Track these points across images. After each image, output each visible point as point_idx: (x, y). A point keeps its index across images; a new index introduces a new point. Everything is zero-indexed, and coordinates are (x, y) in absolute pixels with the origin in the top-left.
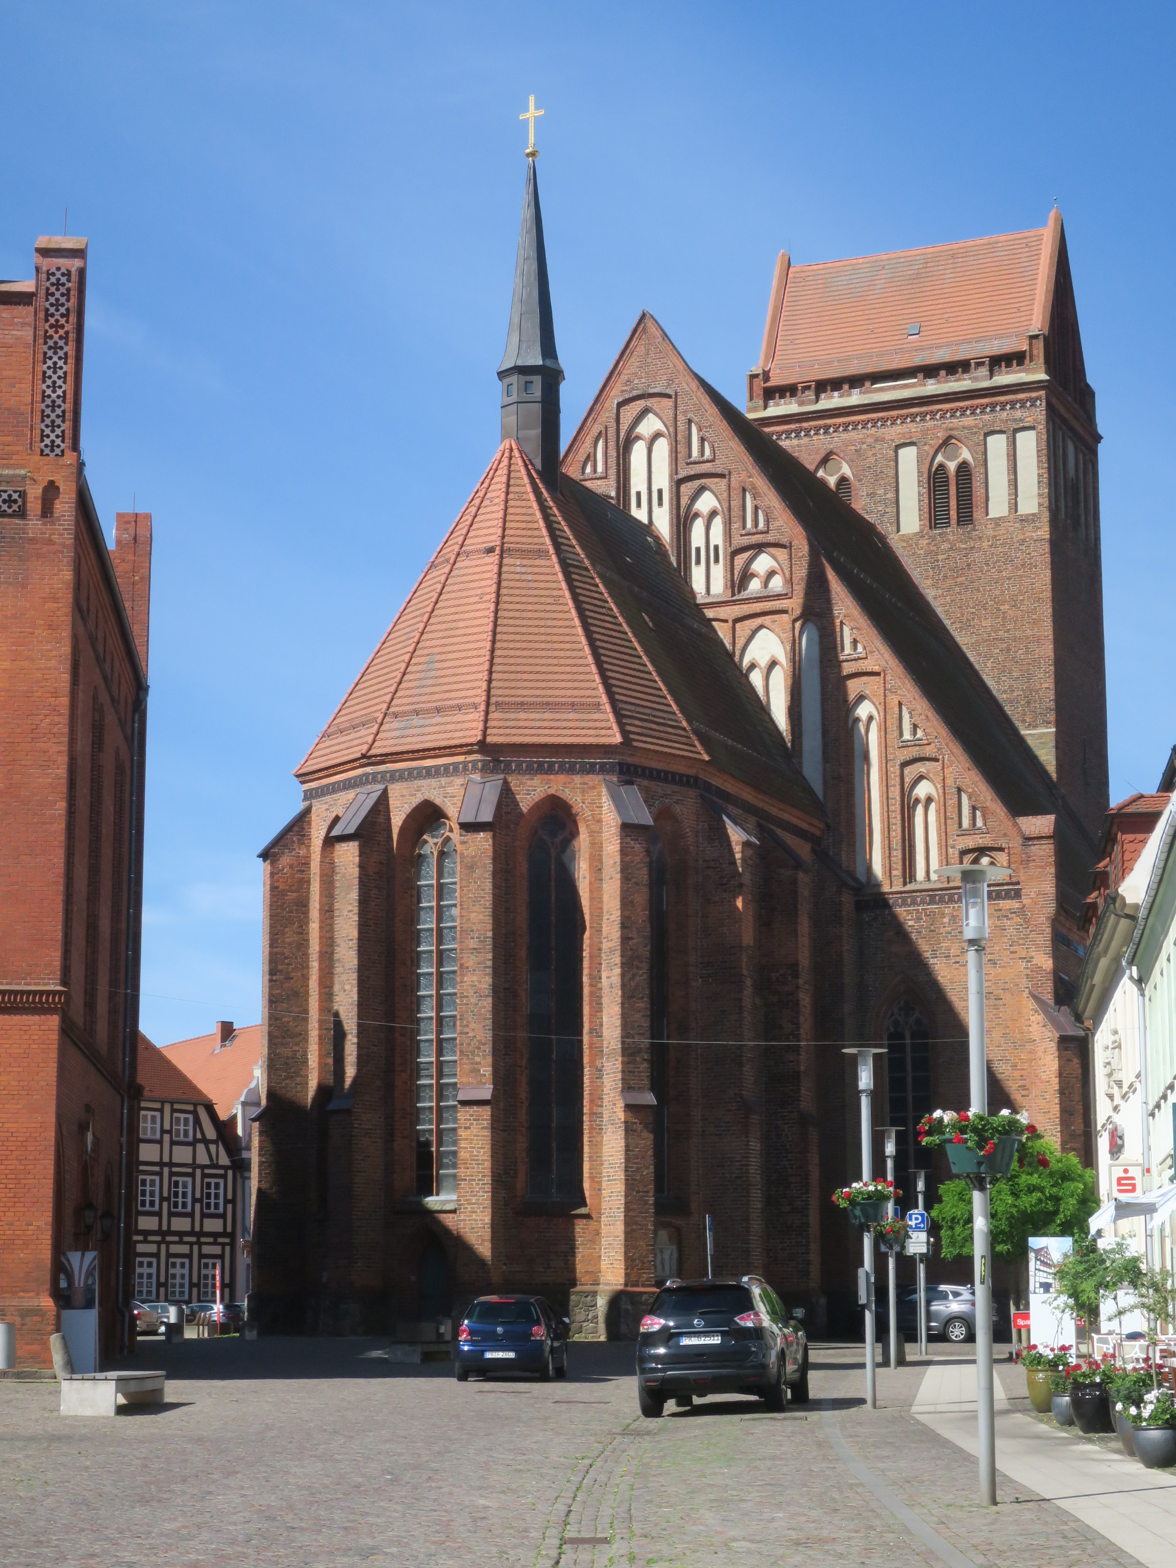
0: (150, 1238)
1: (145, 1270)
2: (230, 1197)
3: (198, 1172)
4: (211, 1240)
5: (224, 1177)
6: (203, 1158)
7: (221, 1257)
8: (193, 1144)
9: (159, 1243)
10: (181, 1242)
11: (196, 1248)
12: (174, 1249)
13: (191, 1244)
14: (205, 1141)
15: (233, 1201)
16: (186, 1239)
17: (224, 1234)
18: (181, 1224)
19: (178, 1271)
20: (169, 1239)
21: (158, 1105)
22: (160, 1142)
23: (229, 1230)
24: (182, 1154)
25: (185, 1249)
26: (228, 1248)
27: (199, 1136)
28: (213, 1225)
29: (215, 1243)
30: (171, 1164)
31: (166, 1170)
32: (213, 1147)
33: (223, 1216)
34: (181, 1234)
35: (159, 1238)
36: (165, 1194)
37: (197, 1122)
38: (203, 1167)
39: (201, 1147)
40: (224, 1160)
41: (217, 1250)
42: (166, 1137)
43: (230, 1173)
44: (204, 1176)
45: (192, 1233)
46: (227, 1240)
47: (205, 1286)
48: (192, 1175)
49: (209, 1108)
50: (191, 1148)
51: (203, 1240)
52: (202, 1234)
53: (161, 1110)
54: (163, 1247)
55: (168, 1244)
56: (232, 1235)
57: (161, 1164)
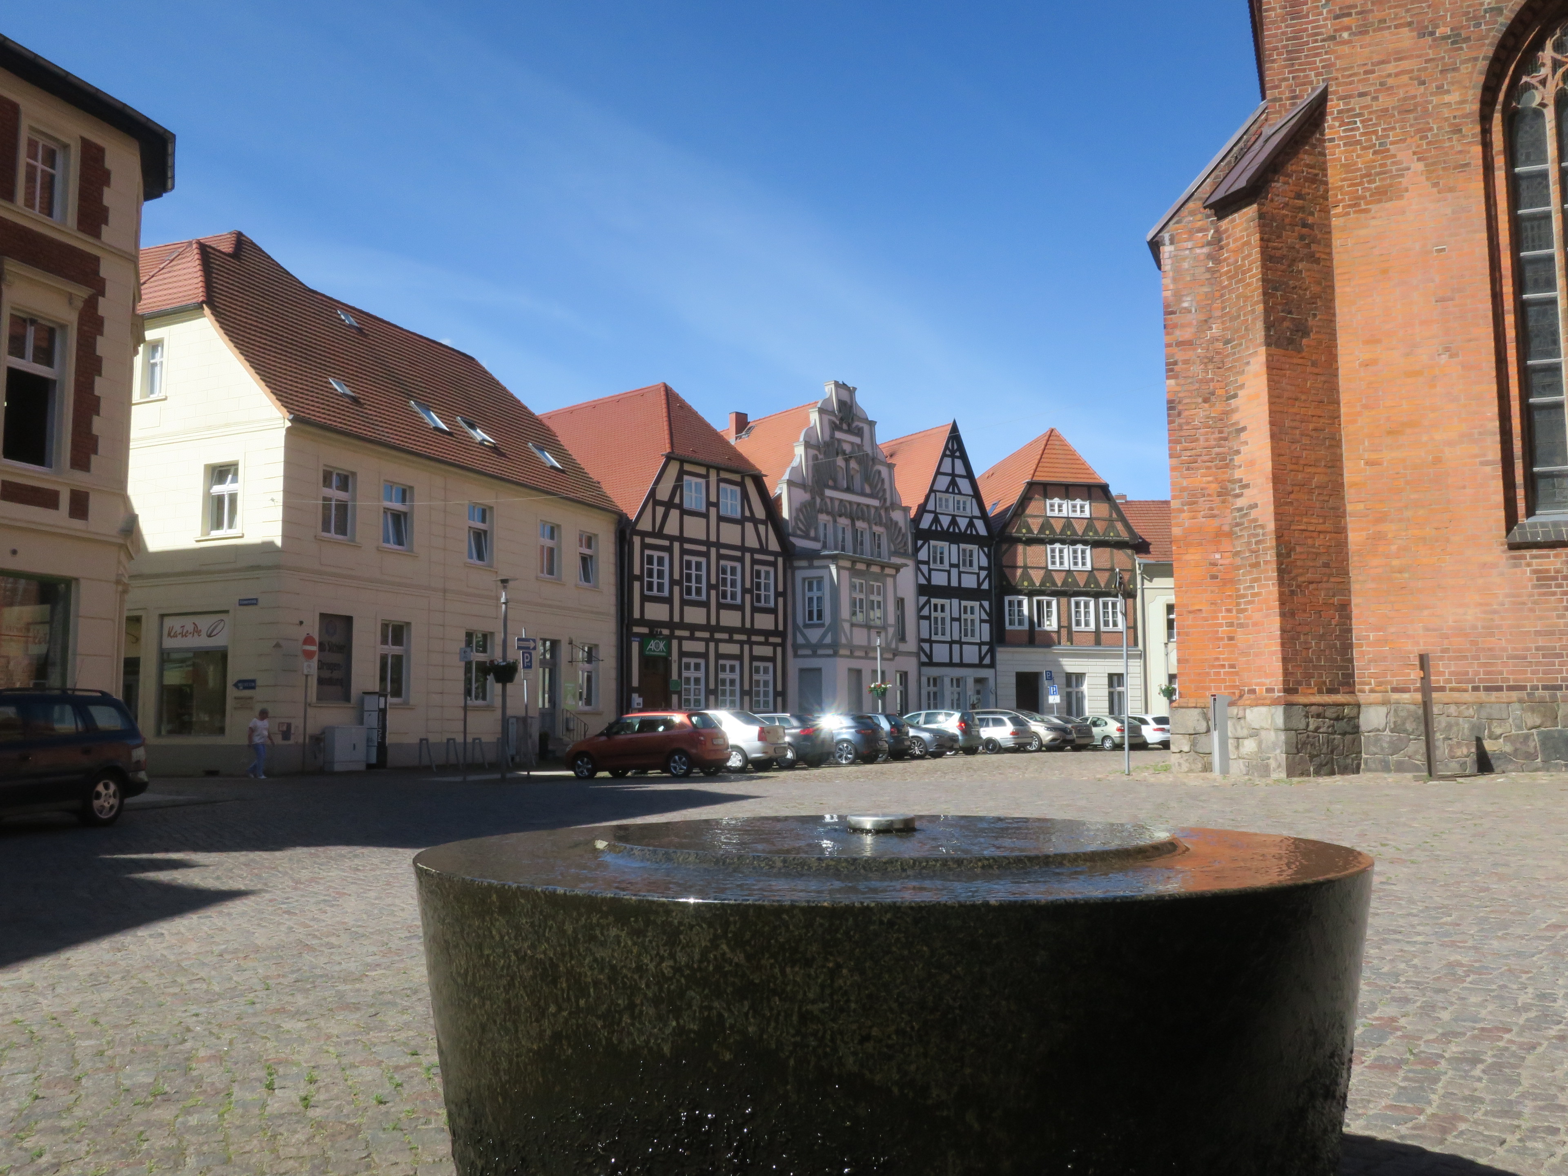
0: (698, 634)
1: (691, 674)
2: (780, 588)
3: (748, 556)
4: (761, 639)
5: (774, 564)
6: (752, 541)
7: (773, 659)
8: (741, 522)
9: (707, 641)
10: (730, 641)
11: (746, 647)
12: (725, 648)
13: (742, 643)
14: (753, 519)
15: (784, 594)
16: (736, 637)
17: (775, 633)
18: (730, 619)
20: (718, 636)
21: (702, 471)
22: (706, 516)
23: (781, 628)
24: (730, 534)
25: (734, 649)
26: (779, 650)
27: (747, 514)
28: (764, 622)
29: (766, 643)
30: (718, 545)
31: (713, 551)
32: (762, 528)
33: (774, 611)
34: (731, 630)
35: (706, 635)
37: (745, 496)
38: (752, 551)
39: (749, 526)
40: (774, 545)
41: (767, 651)
42: (713, 510)
43: (780, 560)
44: (754, 562)
45: (742, 630)
46: (778, 640)
47: (758, 694)
48: (741, 560)
49: (758, 480)
50: (739, 527)
51: (754, 638)
52: (752, 631)
53: (706, 477)
54: (712, 645)
55: (717, 642)
56: (783, 635)
57: (707, 543)
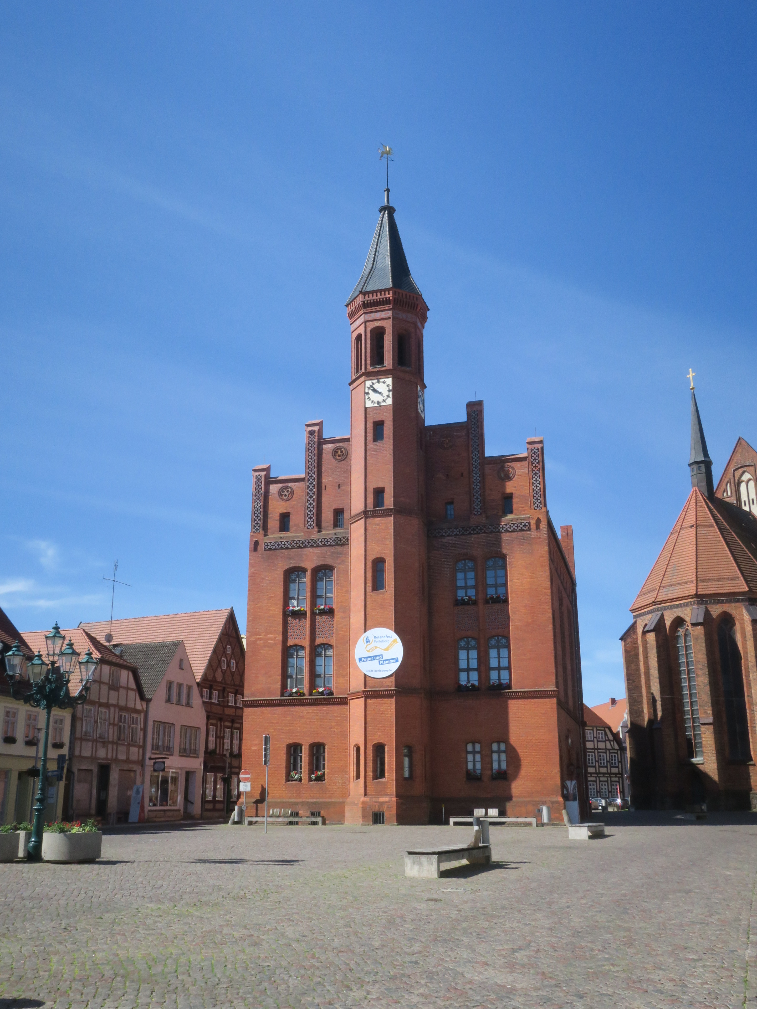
0: (593, 775)
1: (592, 787)
2: (620, 760)
3: (608, 751)
4: (614, 776)
5: (617, 753)
6: (609, 747)
7: (619, 782)
8: (605, 741)
9: (596, 777)
10: (604, 777)
11: (609, 779)
12: (602, 779)
13: (607, 777)
14: (609, 740)
15: (621, 762)
16: (606, 775)
17: (619, 774)
18: (603, 770)
19: (603, 787)
20: (599, 775)
21: (591, 728)
22: (593, 741)
23: (620, 772)
24: (602, 745)
25: (605, 779)
26: (620, 778)
27: (607, 739)
28: (615, 770)
29: (616, 777)
30: (598, 749)
31: (596, 751)
32: (612, 743)
33: (618, 767)
34: (604, 774)
35: (596, 775)
36: (597, 760)
37: (606, 734)
38: (609, 750)
39: (608, 743)
40: (616, 747)
41: (617, 779)
42: (595, 740)
43: (619, 751)
44: (610, 753)
45: (607, 773)
46: (620, 776)
47: (614, 792)
48: (606, 753)
49: (610, 729)
50: (604, 743)
51: (611, 776)
52: (611, 773)
53: (593, 730)
54: (598, 778)
55: (599, 777)
56: (622, 774)
57: (594, 749)
